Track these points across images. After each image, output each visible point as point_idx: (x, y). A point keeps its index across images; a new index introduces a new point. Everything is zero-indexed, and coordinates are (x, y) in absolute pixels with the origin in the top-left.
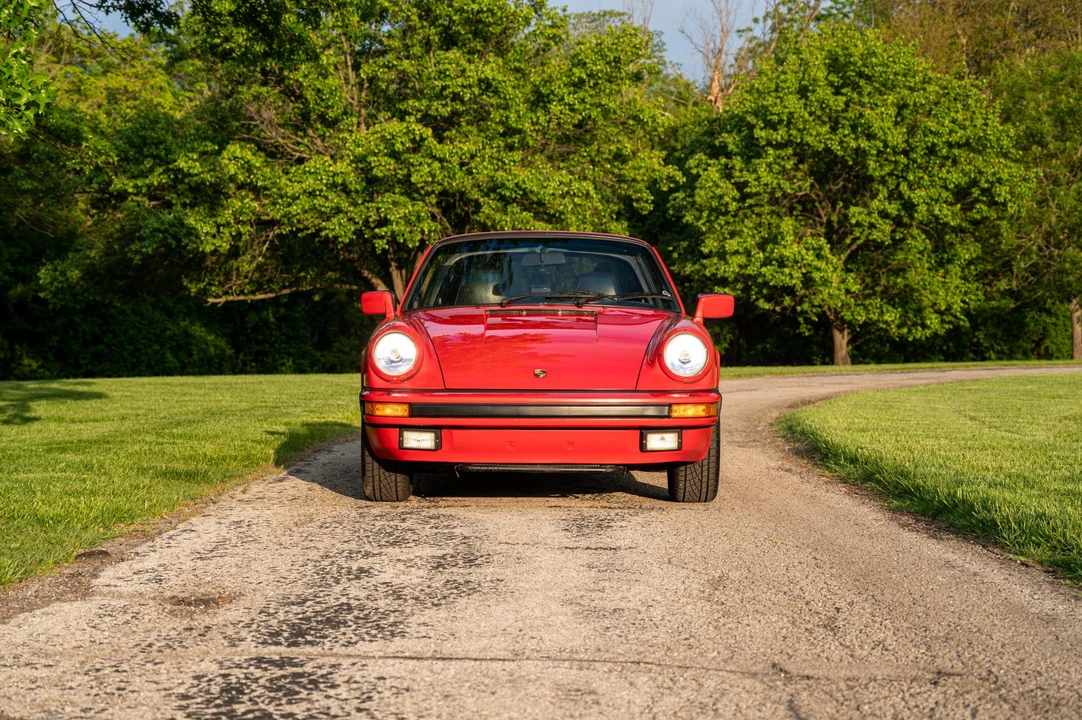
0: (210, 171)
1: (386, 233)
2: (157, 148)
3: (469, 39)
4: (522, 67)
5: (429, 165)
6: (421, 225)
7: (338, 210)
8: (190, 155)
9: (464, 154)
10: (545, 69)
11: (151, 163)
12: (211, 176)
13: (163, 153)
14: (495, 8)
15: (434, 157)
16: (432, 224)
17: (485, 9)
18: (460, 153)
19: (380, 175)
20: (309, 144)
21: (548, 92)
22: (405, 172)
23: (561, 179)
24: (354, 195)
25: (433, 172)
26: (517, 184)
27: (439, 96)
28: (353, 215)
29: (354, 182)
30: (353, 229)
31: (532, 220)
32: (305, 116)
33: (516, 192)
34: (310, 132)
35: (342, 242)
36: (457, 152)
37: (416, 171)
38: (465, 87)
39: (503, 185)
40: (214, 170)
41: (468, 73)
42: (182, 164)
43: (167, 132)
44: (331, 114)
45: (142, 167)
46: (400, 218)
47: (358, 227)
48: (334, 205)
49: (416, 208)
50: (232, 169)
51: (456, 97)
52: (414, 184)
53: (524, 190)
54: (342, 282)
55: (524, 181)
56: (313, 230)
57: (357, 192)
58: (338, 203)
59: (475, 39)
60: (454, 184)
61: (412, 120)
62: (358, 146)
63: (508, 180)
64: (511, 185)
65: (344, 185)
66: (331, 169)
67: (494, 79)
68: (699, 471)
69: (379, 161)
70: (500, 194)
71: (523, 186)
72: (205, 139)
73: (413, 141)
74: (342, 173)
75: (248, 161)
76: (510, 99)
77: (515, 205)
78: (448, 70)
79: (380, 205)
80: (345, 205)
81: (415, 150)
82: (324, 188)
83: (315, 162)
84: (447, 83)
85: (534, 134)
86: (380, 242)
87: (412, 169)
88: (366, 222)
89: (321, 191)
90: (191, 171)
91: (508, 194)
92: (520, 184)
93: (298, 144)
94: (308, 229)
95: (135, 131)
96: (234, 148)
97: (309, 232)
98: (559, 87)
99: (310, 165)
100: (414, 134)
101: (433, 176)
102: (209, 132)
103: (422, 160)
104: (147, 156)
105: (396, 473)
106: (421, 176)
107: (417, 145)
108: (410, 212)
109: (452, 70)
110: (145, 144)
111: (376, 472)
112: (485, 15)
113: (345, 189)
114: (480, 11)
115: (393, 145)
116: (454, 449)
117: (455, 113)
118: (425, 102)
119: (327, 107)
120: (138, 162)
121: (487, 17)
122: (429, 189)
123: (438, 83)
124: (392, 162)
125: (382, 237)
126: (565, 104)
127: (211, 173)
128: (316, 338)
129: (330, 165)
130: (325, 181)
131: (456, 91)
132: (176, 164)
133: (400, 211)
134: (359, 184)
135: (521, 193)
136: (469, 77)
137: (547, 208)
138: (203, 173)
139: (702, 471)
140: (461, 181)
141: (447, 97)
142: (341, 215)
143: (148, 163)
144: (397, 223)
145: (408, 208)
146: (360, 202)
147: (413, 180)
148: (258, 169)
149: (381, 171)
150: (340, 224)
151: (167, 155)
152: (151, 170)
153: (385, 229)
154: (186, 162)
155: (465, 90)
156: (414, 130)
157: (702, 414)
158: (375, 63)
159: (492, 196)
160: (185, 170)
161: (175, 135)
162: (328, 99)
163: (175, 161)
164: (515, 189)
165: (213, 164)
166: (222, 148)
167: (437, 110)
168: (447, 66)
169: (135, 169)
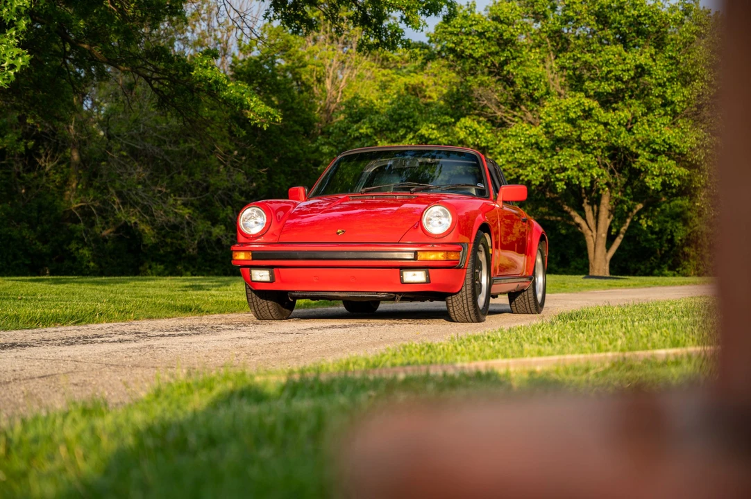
0: (444, 136)
1: (564, 177)
2: (408, 121)
3: (633, 37)
4: (674, 55)
5: (596, 128)
6: (591, 171)
7: (533, 162)
8: (430, 125)
9: (622, 119)
10: (691, 56)
11: (404, 132)
12: (446, 140)
13: (412, 125)
14: (650, 13)
15: (599, 122)
16: (599, 170)
17: (642, 14)
18: (619, 119)
19: (559, 135)
20: (522, 116)
21: (694, 73)
22: (579, 133)
23: (698, 136)
24: (545, 151)
25: (598, 132)
26: (664, 140)
27: (606, 78)
28: (543, 165)
29: (545, 142)
30: (542, 174)
31: (674, 166)
32: (517, 96)
33: (663, 146)
34: (523, 108)
35: (535, 184)
36: (617, 118)
37: (586, 132)
38: (624, 71)
39: (654, 142)
40: (448, 136)
41: (627, 61)
42: (424, 131)
43: (414, 110)
44: (537, 94)
45: (398, 134)
46: (574, 166)
47: (546, 173)
48: (529, 158)
49: (587, 159)
50: (462, 135)
51: (618, 79)
52: (584, 142)
53: (669, 144)
54: (550, 215)
55: (669, 138)
56: (514, 176)
57: (546, 148)
58: (531, 157)
59: (638, 37)
60: (619, 141)
61: (582, 96)
62: (549, 116)
63: (657, 138)
64: (658, 141)
65: (536, 143)
66: (528, 132)
67: (646, 65)
68: (460, 300)
69: (559, 125)
70: (652, 148)
71: (668, 142)
72: (447, 114)
73: (584, 111)
74: (535, 135)
75: (475, 130)
76: (659, 78)
77: (664, 155)
78: (610, 59)
79: (560, 157)
80: (536, 158)
81: (586, 118)
82: (522, 146)
83: (516, 128)
84: (611, 69)
85: (681, 104)
86: (560, 183)
87: (583, 131)
88: (551, 170)
89: (520, 148)
90: (431, 137)
91: (657, 148)
92: (666, 140)
93: (514, 116)
94: (511, 175)
95: (394, 111)
96: (466, 121)
97: (512, 177)
98: (702, 69)
99: (512, 130)
100: (584, 106)
101: (599, 135)
102: (449, 110)
103: (590, 124)
104: (401, 127)
105: (266, 300)
106: (589, 136)
107: (588, 114)
108: (581, 162)
109: (614, 59)
110: (401, 120)
111: (254, 299)
112: (643, 18)
113: (537, 146)
114: (639, 16)
115: (568, 114)
116: (283, 282)
117: (618, 91)
118: (597, 83)
119: (535, 90)
120: (396, 131)
121: (645, 20)
122: (596, 145)
123: (605, 69)
124: (569, 126)
125: (561, 180)
126: (705, 81)
127: (446, 138)
128: (559, 258)
129: (527, 130)
130: (523, 141)
131: (617, 74)
132: (420, 132)
133: (574, 161)
134: (549, 143)
135: (668, 146)
136: (627, 63)
137: (687, 158)
138: (440, 137)
139: (463, 300)
140: (625, 139)
141: (611, 79)
142: (534, 165)
143: (402, 132)
144: (572, 169)
145: (581, 158)
146: (549, 156)
147: (582, 138)
148: (482, 134)
149: (560, 133)
150: (533, 172)
151: (414, 125)
152: (404, 137)
153: (563, 174)
154: (426, 130)
155: (624, 73)
156: (584, 103)
157: (442, 258)
158: (564, 56)
159: (647, 149)
160: (427, 136)
161: (421, 112)
162: (535, 84)
163: (419, 130)
164: (663, 144)
165: (447, 131)
166: (458, 119)
167: (604, 88)
168: (611, 56)
169: (393, 136)
